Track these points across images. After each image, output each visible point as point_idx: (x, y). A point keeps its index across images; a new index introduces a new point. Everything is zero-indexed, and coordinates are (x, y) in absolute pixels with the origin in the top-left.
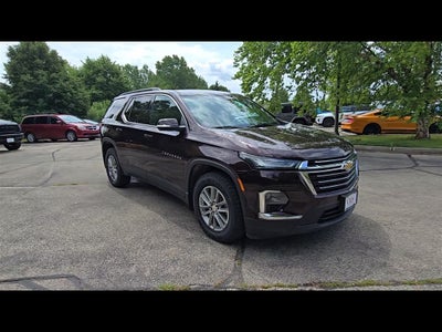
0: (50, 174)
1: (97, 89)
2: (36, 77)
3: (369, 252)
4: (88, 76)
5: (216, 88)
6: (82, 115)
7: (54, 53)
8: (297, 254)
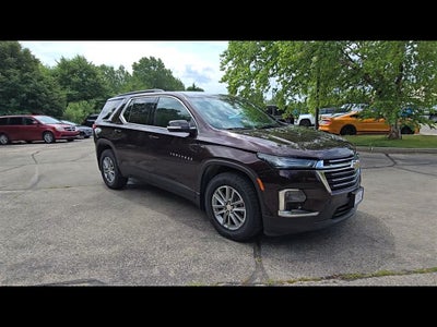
0: (36, 176)
1: (73, 89)
2: (7, 76)
3: (376, 244)
4: (63, 76)
5: (193, 89)
6: (58, 115)
7: (27, 52)
8: (311, 249)
